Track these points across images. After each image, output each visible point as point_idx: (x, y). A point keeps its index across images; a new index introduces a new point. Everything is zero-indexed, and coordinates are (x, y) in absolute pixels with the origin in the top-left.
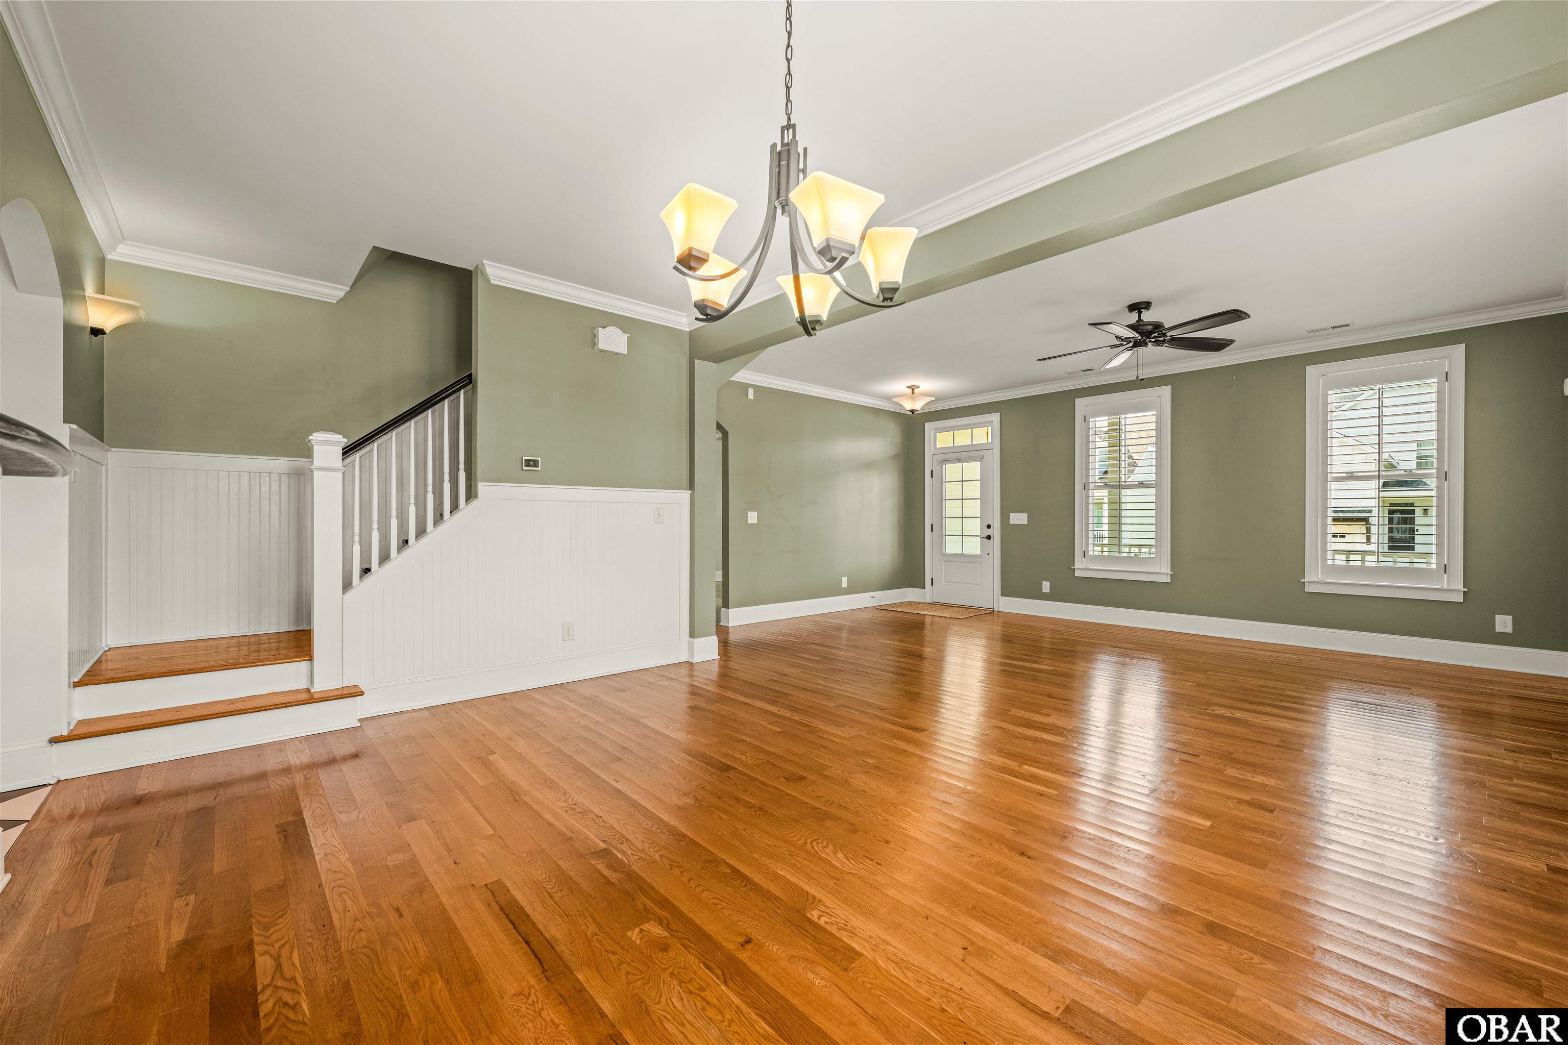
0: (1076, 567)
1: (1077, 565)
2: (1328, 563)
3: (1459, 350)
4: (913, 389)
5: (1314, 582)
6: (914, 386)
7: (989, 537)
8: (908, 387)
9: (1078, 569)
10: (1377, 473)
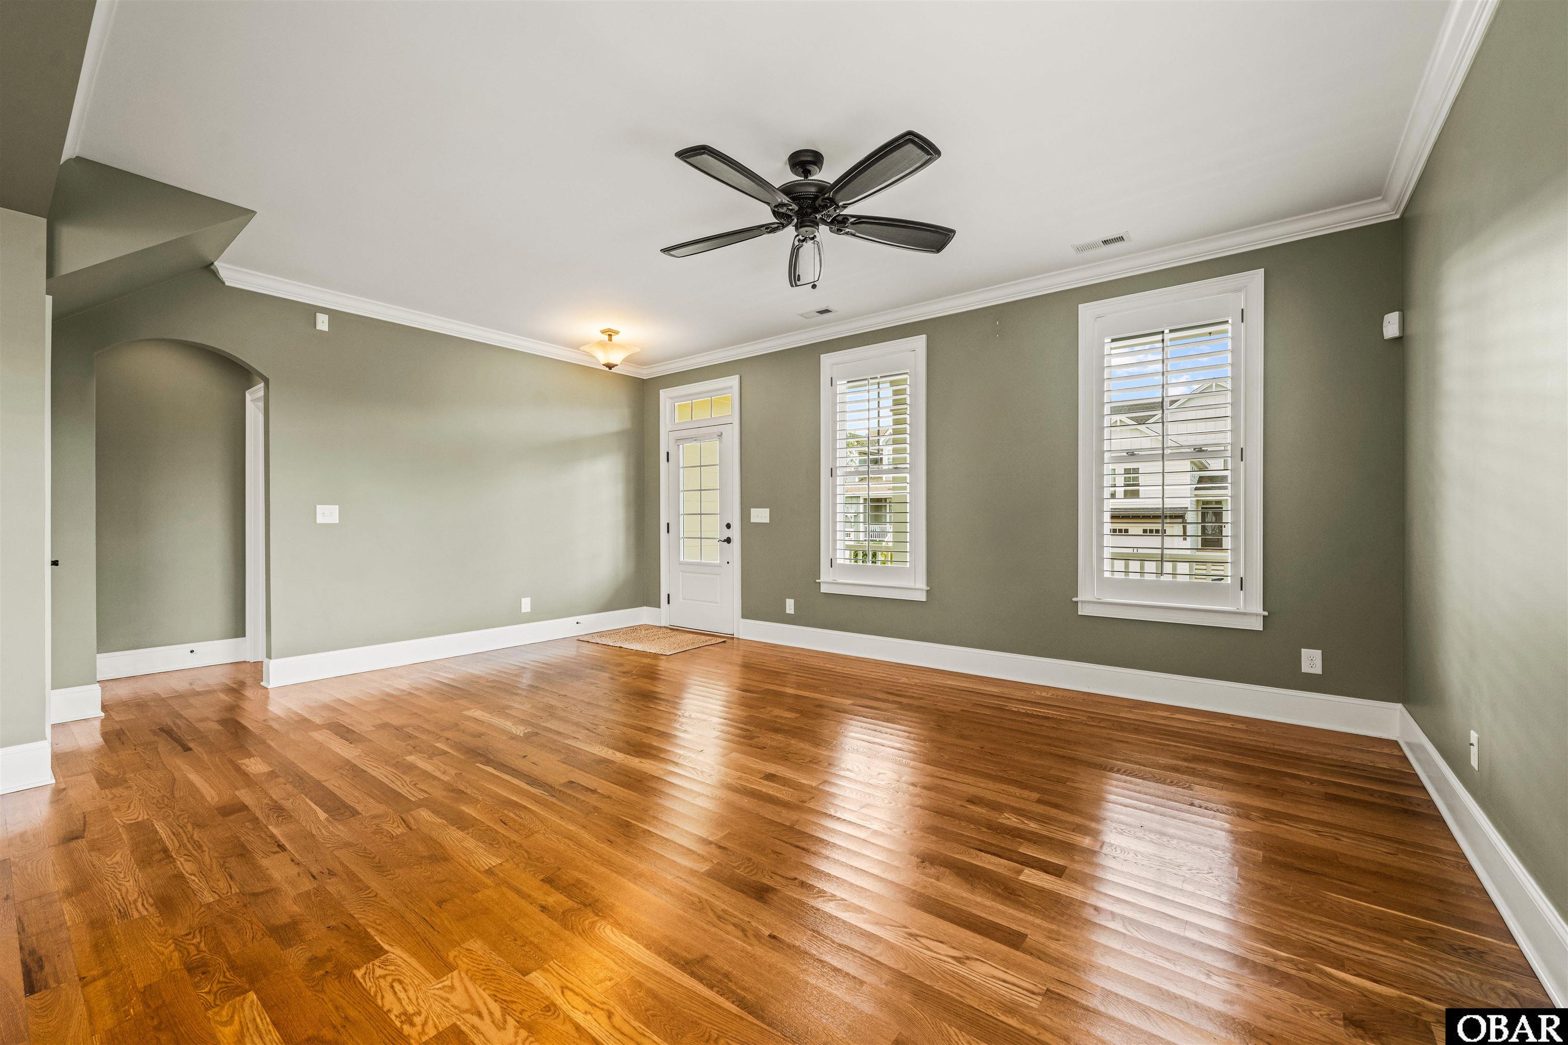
0: (822, 580)
1: (823, 578)
2: (1105, 576)
3: (1257, 277)
4: (610, 335)
5: (1089, 602)
6: (609, 330)
7: (728, 540)
8: (603, 332)
9: (825, 583)
10: (1161, 452)
